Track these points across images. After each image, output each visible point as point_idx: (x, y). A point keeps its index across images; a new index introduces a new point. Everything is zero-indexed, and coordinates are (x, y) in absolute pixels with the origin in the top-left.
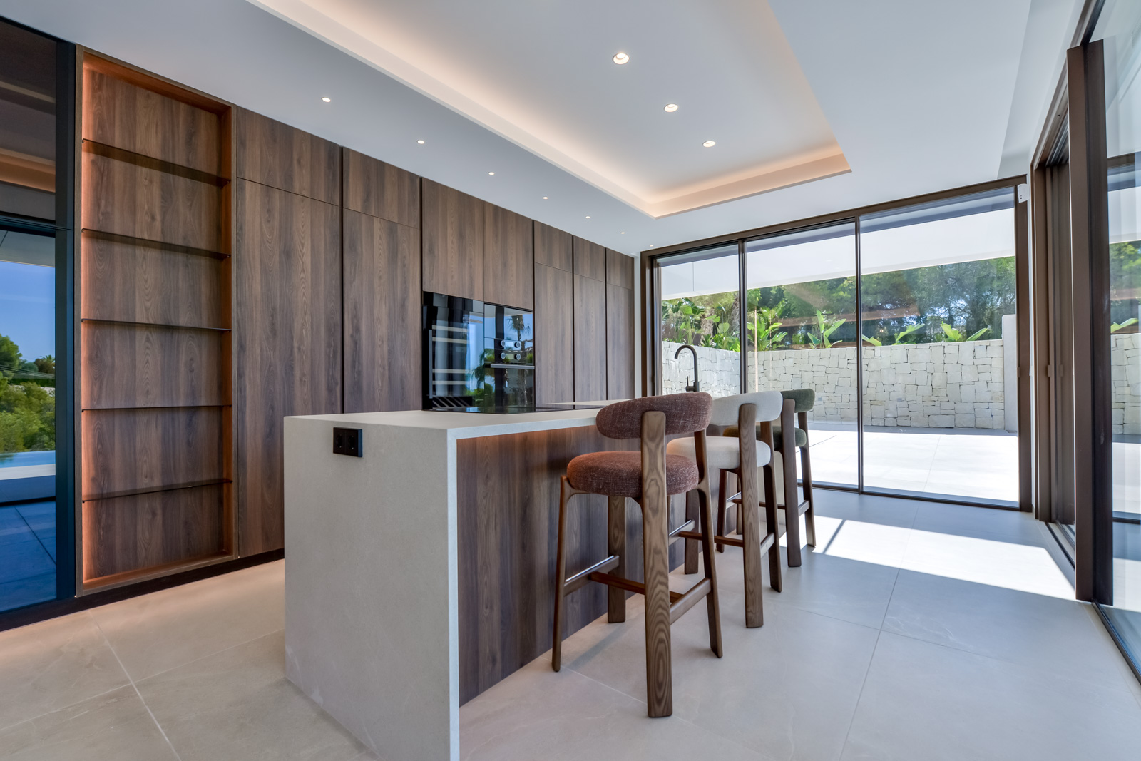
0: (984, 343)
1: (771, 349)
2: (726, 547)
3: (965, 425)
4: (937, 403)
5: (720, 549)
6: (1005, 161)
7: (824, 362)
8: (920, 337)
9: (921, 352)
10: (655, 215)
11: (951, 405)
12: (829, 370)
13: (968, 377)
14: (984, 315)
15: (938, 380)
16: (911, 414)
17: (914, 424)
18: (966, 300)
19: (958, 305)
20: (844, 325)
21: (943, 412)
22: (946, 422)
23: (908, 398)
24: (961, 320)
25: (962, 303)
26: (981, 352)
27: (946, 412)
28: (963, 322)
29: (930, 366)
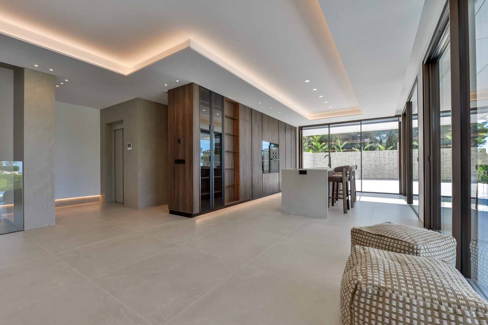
0: (392, 151)
1: (322, 152)
2: (338, 199)
3: (386, 178)
4: (377, 170)
5: (337, 200)
6: (397, 111)
7: (341, 157)
8: (372, 149)
9: (372, 153)
10: (310, 119)
11: (381, 171)
12: (342, 160)
13: (387, 162)
14: (392, 140)
15: (378, 163)
16: (369, 174)
17: (370, 178)
18: (386, 135)
19: (384, 136)
20: (347, 144)
21: (379, 173)
22: (380, 176)
23: (368, 169)
24: (384, 141)
25: (385, 135)
26: (391, 154)
27: (380, 173)
28: (385, 142)
29: (375, 158)
